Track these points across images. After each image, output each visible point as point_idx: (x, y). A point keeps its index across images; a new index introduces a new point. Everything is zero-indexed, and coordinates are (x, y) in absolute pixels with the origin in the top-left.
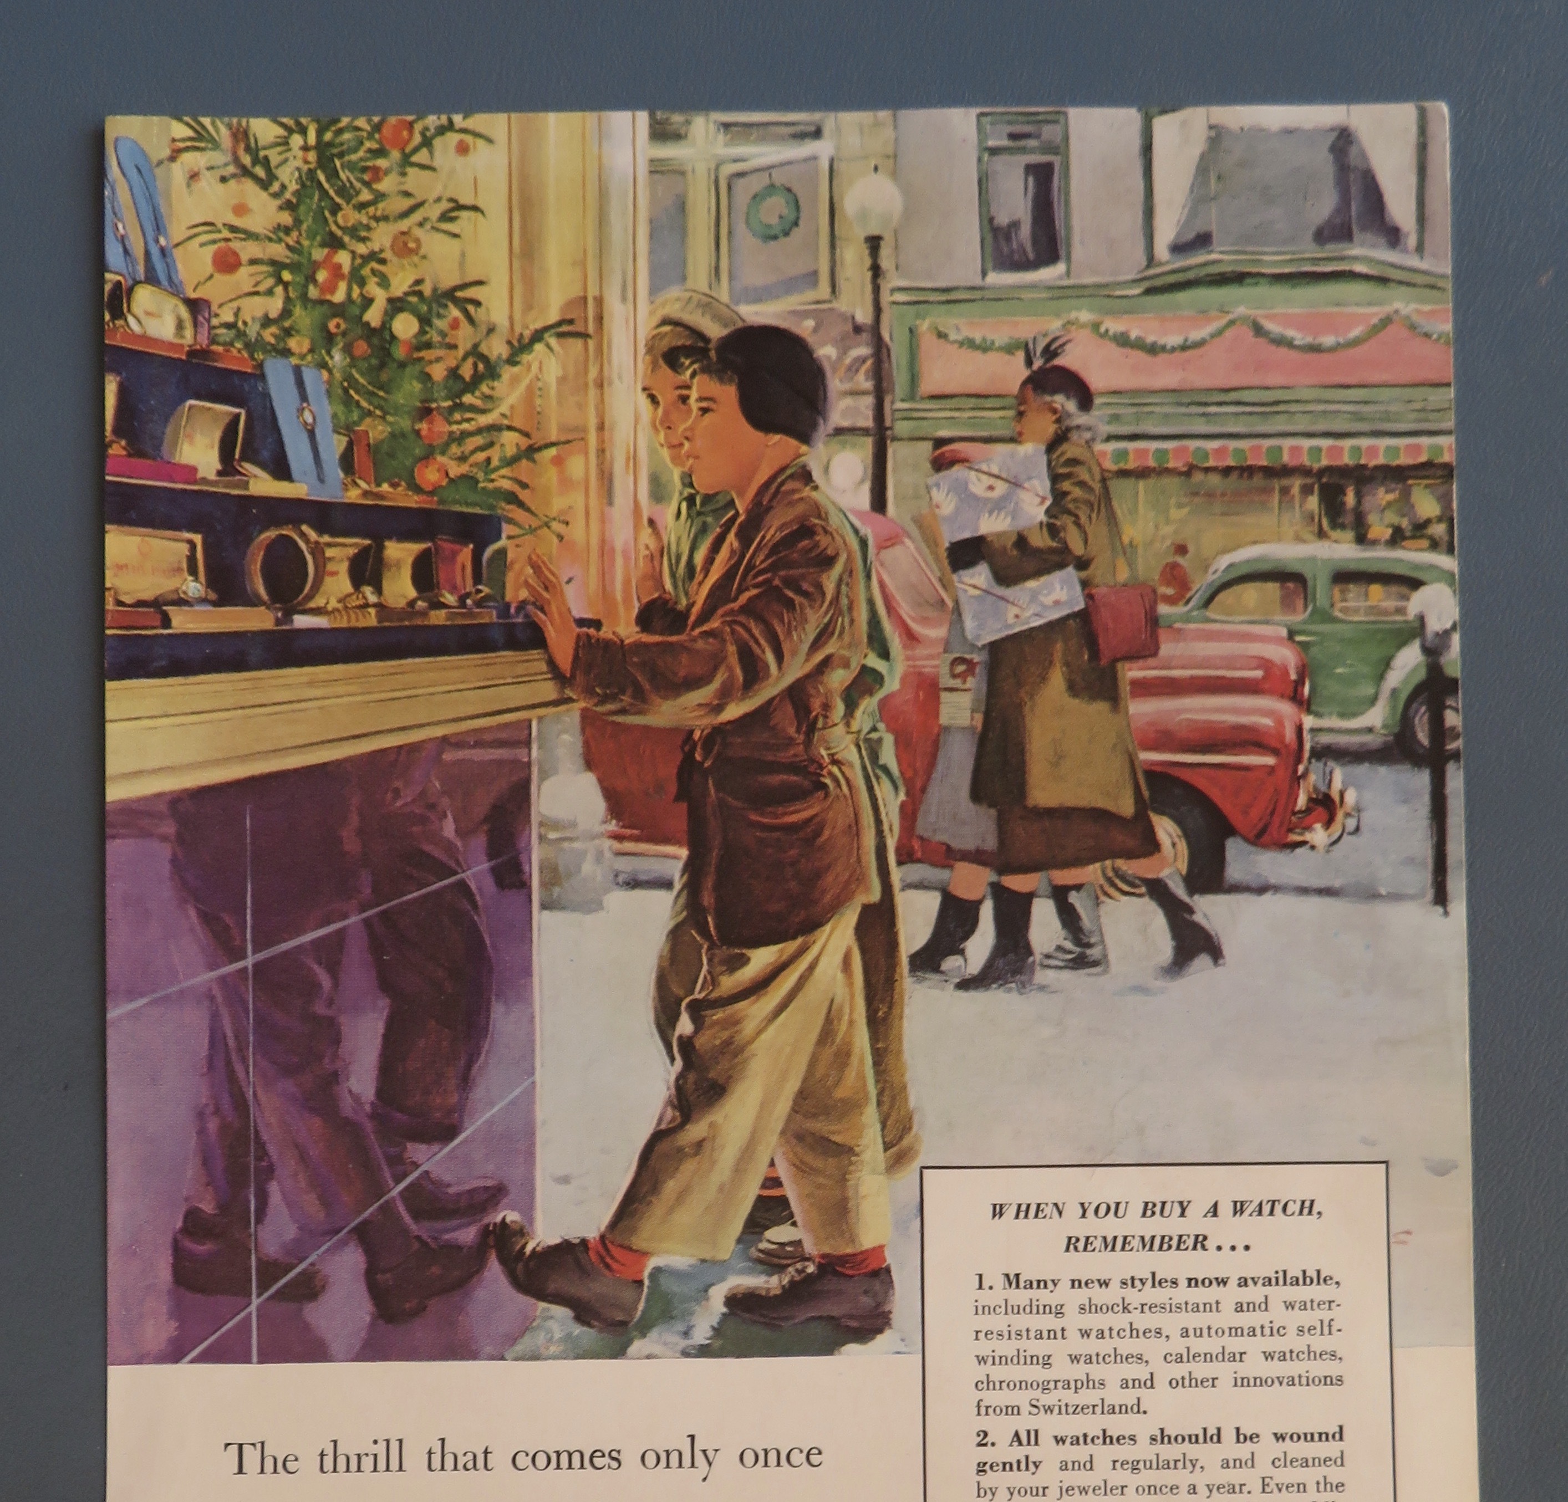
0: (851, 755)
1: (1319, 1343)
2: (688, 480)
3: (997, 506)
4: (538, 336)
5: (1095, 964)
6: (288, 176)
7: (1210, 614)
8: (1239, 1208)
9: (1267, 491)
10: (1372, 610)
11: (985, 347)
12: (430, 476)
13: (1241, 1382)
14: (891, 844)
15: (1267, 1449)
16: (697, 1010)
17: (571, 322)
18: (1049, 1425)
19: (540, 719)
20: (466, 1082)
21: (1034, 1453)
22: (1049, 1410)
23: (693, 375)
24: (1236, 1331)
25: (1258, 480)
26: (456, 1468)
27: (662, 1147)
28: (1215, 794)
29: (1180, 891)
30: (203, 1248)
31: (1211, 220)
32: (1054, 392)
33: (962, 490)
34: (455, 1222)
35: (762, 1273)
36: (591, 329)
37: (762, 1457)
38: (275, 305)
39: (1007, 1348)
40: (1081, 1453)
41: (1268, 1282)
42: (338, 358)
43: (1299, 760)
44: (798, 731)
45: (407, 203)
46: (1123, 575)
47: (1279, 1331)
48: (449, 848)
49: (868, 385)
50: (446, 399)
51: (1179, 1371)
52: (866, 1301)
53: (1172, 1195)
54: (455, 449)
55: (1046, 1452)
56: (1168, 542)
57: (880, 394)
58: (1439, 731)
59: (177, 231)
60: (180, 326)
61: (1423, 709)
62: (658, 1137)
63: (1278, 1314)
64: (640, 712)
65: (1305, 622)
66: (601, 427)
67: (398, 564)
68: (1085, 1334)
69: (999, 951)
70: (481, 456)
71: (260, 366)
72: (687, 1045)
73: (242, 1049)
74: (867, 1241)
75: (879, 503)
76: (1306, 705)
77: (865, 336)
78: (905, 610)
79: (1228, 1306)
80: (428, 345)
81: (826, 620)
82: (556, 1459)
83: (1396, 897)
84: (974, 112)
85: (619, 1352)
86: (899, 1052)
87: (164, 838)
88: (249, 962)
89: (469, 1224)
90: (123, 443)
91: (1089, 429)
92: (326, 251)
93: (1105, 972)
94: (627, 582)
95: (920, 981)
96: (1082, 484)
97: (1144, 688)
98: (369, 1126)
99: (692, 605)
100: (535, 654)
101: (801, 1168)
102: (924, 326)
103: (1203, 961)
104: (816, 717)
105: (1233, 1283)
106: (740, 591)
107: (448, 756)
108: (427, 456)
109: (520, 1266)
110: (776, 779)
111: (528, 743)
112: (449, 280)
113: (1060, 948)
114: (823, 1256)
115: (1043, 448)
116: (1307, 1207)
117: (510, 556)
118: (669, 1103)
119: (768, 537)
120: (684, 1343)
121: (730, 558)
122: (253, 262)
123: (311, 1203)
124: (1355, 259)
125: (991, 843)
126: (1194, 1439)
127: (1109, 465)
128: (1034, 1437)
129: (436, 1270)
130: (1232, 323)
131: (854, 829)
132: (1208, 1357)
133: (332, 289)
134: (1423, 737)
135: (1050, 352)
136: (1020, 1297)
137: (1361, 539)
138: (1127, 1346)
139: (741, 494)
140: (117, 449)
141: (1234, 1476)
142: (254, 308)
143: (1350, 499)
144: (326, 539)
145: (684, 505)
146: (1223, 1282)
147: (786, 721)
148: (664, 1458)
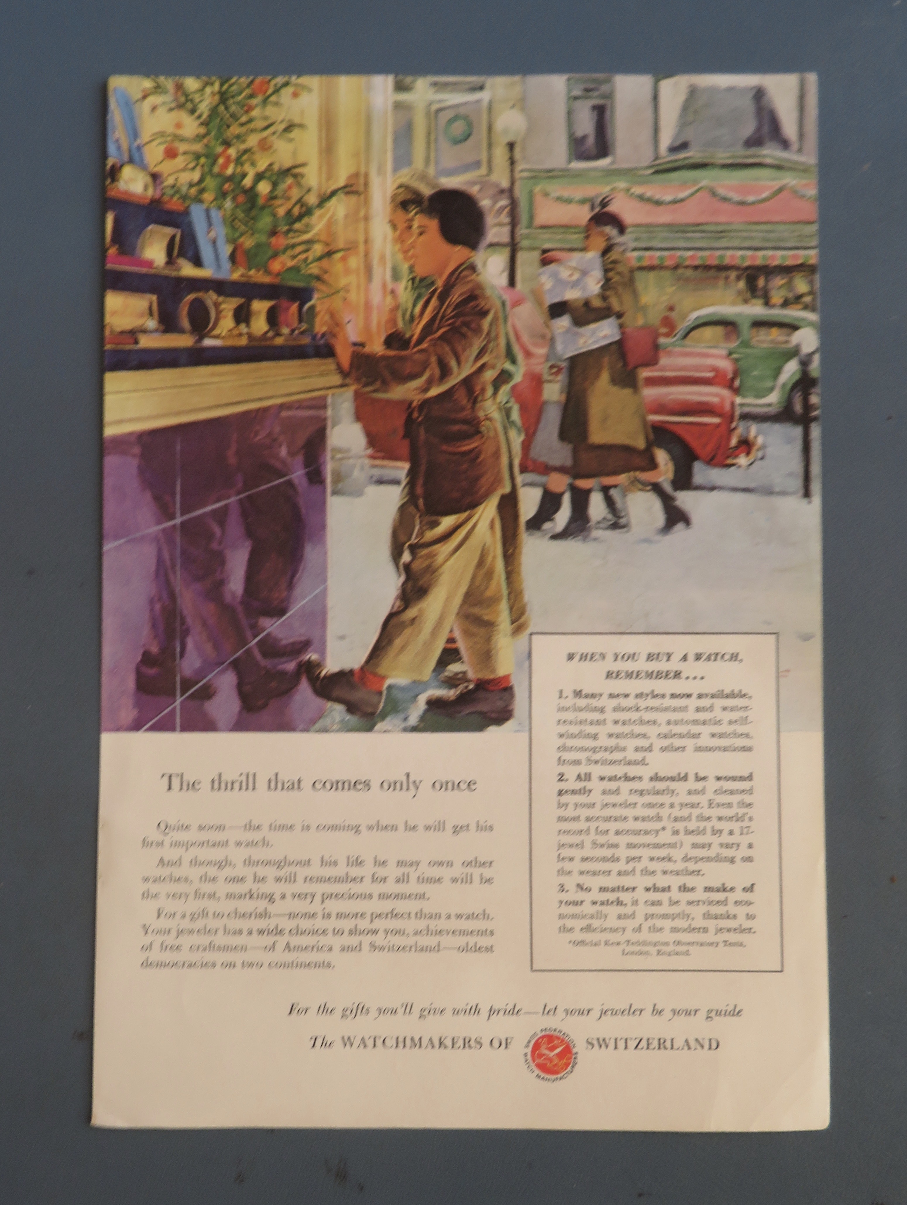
0: (496, 415)
1: (741, 729)
2: (411, 269)
3: (575, 285)
4: (334, 193)
5: (623, 527)
6: (204, 108)
7: (687, 341)
8: (698, 657)
9: (716, 278)
10: (772, 341)
11: (569, 201)
12: (276, 266)
13: (699, 749)
14: (517, 462)
15: (712, 785)
16: (413, 549)
17: (351, 186)
18: (597, 771)
19: (333, 395)
20: (291, 586)
21: (589, 785)
22: (596, 762)
23: (416, 214)
24: (696, 722)
25: (712, 273)
26: (283, 789)
27: (393, 621)
28: (688, 438)
29: (668, 488)
30: (151, 671)
31: (689, 135)
32: (606, 224)
33: (555, 276)
34: (284, 659)
35: (445, 688)
36: (361, 188)
37: (444, 786)
38: (196, 176)
39: (574, 729)
40: (613, 785)
41: (713, 696)
42: (228, 204)
43: (732, 421)
44: (469, 401)
45: (265, 124)
46: (640, 322)
47: (718, 723)
48: (284, 462)
49: (507, 220)
50: (285, 225)
51: (666, 742)
52: (500, 704)
53: (664, 649)
54: (289, 253)
55: (594, 784)
56: (664, 306)
57: (514, 224)
58: (807, 407)
59: (145, 136)
60: (146, 187)
61: (799, 394)
62: (391, 616)
63: (717, 713)
64: (385, 391)
65: (738, 347)
66: (366, 241)
67: (259, 312)
68: (616, 722)
69: (573, 520)
70: (303, 256)
71: (188, 208)
72: (407, 567)
73: (173, 566)
74: (501, 672)
75: (512, 282)
76: (737, 391)
77: (505, 195)
78: (526, 339)
79: (692, 709)
80: (275, 198)
81: (484, 343)
82: (337, 785)
83: (783, 493)
84: (565, 77)
85: (370, 729)
86: (519, 573)
87: (134, 456)
88: (178, 521)
89: (292, 660)
90: (117, 247)
91: (623, 244)
92: (224, 147)
93: (628, 532)
94: (379, 323)
95: (531, 535)
96: (618, 273)
97: (652, 382)
98: (240, 609)
99: (412, 336)
100: (330, 360)
101: (467, 633)
102: (537, 189)
103: (680, 526)
104: (478, 395)
105: (694, 696)
106: (439, 328)
107: (285, 414)
108: (275, 255)
109: (318, 683)
110: (456, 428)
111: (324, 407)
112: (287, 164)
113: (604, 519)
114: (479, 680)
115: (600, 253)
116: (734, 657)
117: (318, 308)
118: (397, 598)
119: (454, 299)
120: (403, 725)
121: (434, 311)
122: (185, 153)
123: (208, 648)
124: (765, 156)
125: (569, 462)
126: (672, 779)
127: (635, 264)
128: (588, 777)
129: (273, 684)
130: (698, 190)
131: (497, 454)
132: (681, 736)
133: (225, 166)
134: (798, 408)
135: (604, 204)
136: (582, 702)
137: (767, 304)
138: (639, 729)
139: (440, 276)
140: (112, 251)
141: (694, 799)
142: (186, 178)
143: (761, 282)
144: (221, 299)
145: (410, 282)
146: (689, 696)
147: (461, 397)
148: (393, 785)
